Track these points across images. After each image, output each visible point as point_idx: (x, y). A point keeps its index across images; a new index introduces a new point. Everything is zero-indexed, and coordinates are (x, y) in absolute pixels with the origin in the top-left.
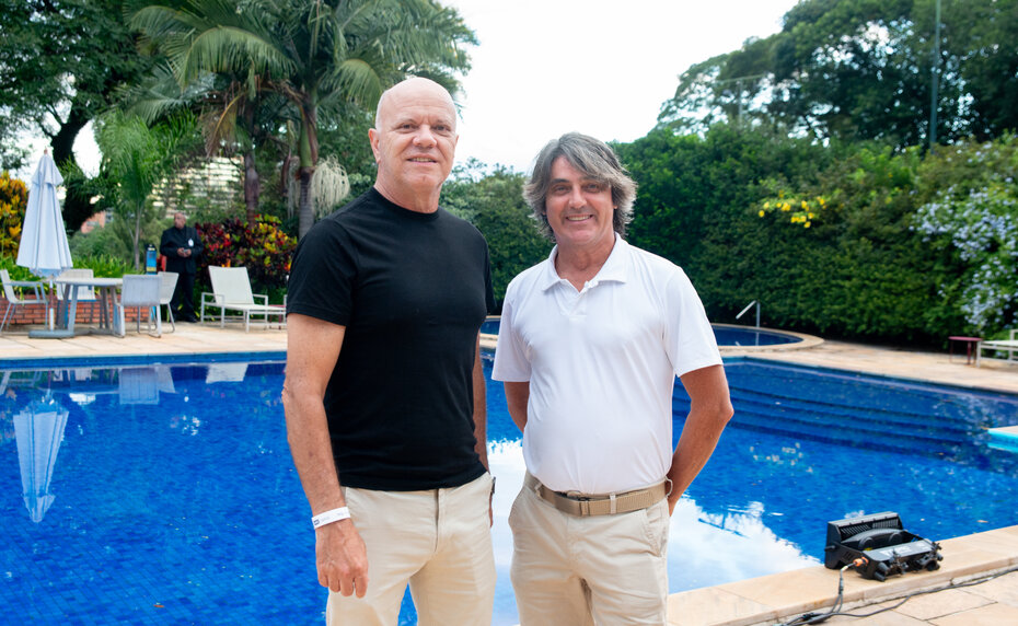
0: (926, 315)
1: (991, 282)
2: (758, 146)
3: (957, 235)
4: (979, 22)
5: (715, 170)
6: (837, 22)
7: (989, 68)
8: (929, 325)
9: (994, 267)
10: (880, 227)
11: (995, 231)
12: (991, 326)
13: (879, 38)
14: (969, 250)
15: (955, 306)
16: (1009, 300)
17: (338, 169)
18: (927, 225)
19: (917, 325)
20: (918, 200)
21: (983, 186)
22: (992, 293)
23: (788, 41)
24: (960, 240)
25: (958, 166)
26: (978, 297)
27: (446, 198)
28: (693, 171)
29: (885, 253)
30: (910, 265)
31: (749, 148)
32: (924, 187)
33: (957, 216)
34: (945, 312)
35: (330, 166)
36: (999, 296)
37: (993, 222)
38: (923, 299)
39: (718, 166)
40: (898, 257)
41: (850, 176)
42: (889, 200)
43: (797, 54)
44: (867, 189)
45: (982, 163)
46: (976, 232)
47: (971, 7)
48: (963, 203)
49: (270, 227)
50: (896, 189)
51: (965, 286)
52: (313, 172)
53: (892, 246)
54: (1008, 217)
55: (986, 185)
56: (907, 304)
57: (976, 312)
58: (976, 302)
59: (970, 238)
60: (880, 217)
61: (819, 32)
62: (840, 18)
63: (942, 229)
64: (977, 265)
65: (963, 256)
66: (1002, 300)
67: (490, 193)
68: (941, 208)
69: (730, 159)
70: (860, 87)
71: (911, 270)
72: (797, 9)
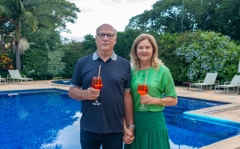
0: (179, 77)
1: (194, 68)
2: (138, 34)
3: (186, 56)
4: (198, 6)
5: (127, 40)
6: (165, 6)
7: (200, 17)
8: (179, 79)
9: (195, 64)
10: (167, 54)
11: (195, 54)
12: (195, 79)
13: (175, 10)
14: (189, 60)
15: (185, 74)
16: (199, 72)
17: (26, 41)
18: (178, 53)
19: (177, 79)
20: (176, 47)
21: (192, 43)
22: (194, 71)
23: (154, 11)
24: (186, 57)
25: (186, 38)
26: (191, 72)
27: (57, 48)
28: (121, 40)
29: (168, 61)
30: (175, 64)
31: (135, 34)
32: (178, 43)
33: (186, 51)
34: (183, 76)
35: (24, 40)
36: (196, 71)
37: (194, 52)
38: (178, 72)
39: (127, 39)
40: (171, 62)
41: (160, 41)
42: (169, 47)
43: (156, 14)
44: (164, 44)
45: (192, 37)
46: (190, 55)
47: (196, 3)
48: (187, 47)
49: (5, 57)
50: (171, 44)
51: (188, 69)
52: (19, 42)
53: (170, 59)
54: (198, 51)
55: (193, 43)
56: (174, 74)
57: (191, 76)
58: (191, 73)
59: (189, 56)
60: (167, 51)
61: (161, 9)
62: (166, 5)
63: (182, 54)
64: (191, 63)
65: (187, 61)
66: (197, 72)
67: (69, 47)
68: (181, 49)
69: (130, 37)
70: (171, 22)
71: (175, 65)
72: (156, 3)
